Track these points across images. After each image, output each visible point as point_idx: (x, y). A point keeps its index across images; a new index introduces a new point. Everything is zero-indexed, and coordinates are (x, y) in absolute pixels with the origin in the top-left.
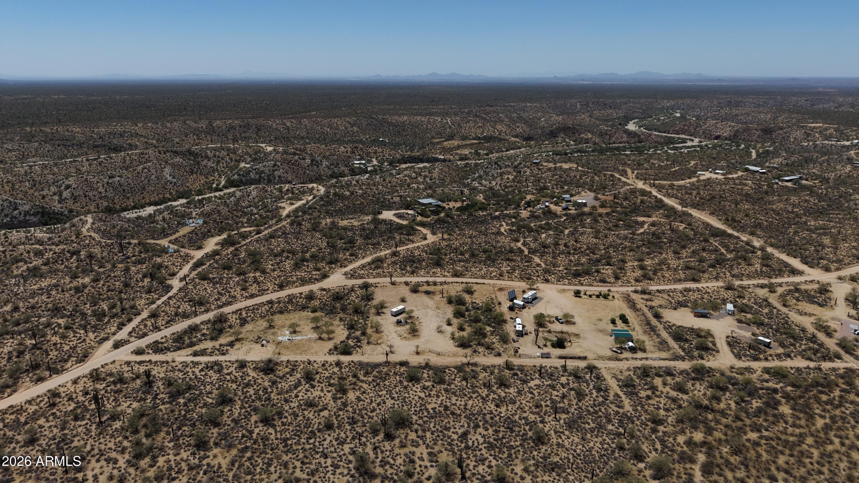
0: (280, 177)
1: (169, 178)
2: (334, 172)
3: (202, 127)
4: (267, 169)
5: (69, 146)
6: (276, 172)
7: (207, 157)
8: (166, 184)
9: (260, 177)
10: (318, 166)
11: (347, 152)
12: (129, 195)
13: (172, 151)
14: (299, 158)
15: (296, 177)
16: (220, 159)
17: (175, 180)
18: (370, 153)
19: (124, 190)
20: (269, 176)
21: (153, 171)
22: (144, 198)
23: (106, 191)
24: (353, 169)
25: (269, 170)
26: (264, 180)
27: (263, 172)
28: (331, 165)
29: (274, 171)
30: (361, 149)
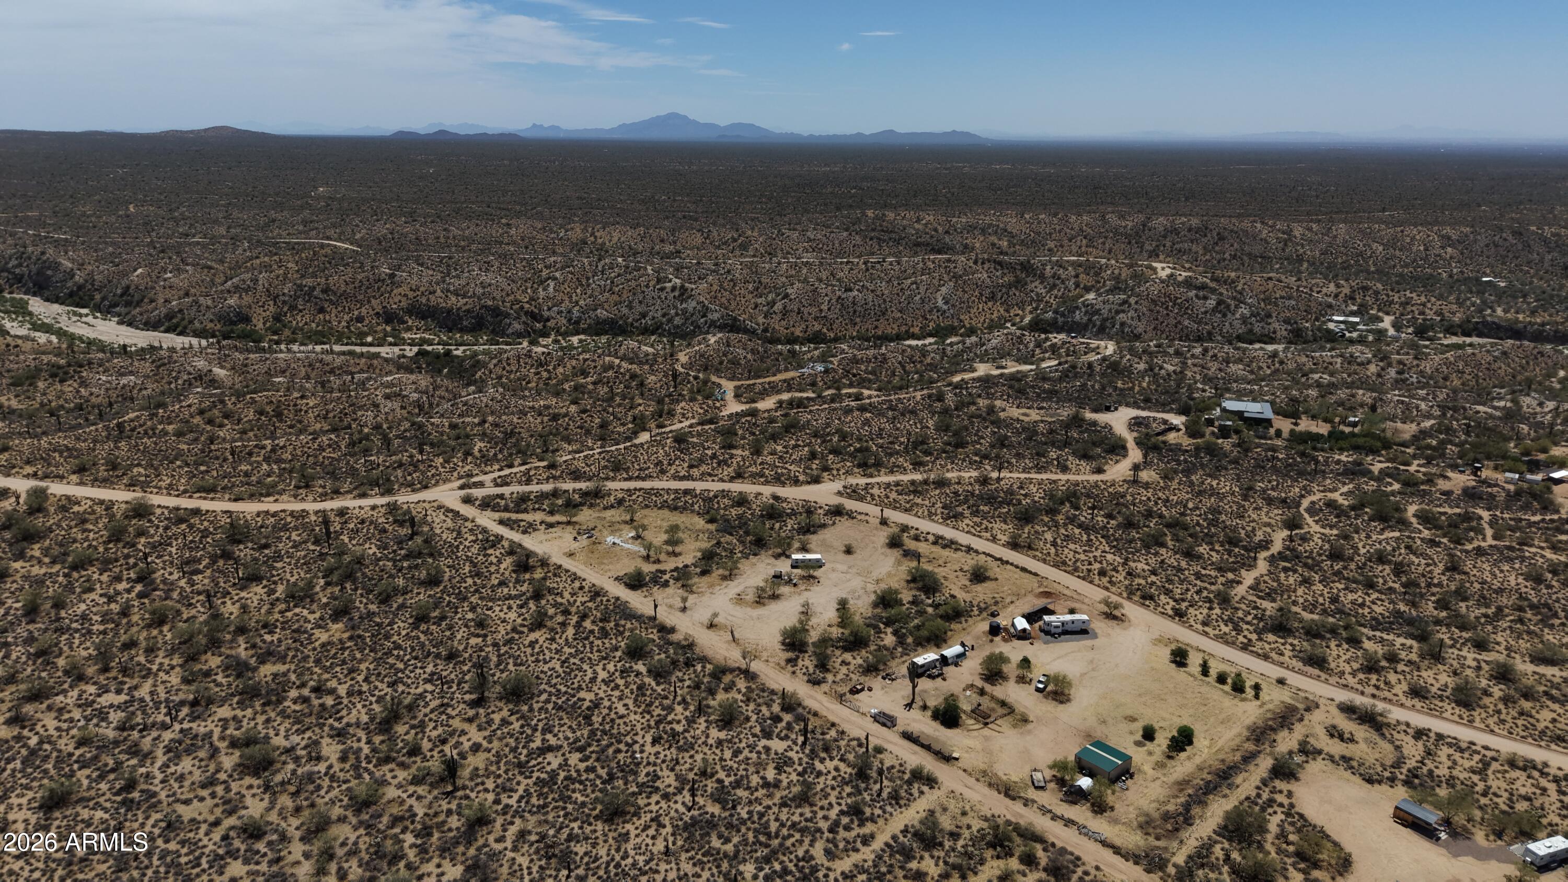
0: (1123, 324)
1: (940, 302)
2: (1251, 331)
3: (1125, 227)
4: (1107, 307)
5: (884, 241)
6: (1121, 315)
7: (1042, 278)
8: (930, 311)
9: (1090, 320)
10: (1225, 315)
11: (1336, 296)
12: (858, 320)
13: (995, 261)
14: (1197, 296)
15: (1155, 329)
16: (1058, 282)
17: (945, 307)
18: (1392, 302)
19: (855, 312)
20: (1105, 320)
21: (922, 289)
22: (876, 327)
23: (829, 309)
24: (1299, 330)
25: (1110, 311)
26: (1094, 326)
27: (1098, 312)
28: (1252, 315)
29: (1117, 312)
30: (1377, 293)
